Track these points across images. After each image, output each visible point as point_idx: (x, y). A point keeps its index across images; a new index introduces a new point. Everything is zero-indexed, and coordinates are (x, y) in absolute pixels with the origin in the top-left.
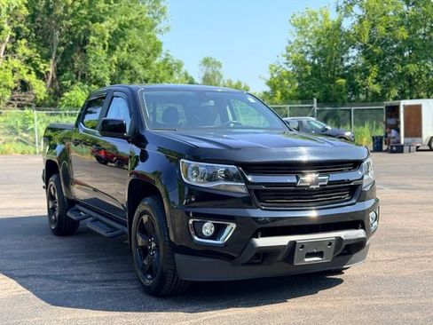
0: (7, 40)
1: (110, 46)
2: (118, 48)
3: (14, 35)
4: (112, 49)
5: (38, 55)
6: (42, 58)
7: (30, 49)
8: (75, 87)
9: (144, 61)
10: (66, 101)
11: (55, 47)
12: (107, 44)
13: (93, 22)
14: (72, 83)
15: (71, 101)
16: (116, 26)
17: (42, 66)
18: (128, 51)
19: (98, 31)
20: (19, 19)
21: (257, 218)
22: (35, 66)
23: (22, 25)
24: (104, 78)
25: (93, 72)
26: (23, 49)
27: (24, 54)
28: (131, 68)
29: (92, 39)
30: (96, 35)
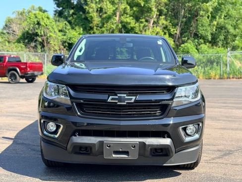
0: (155, 17)
1: (212, 16)
2: (217, 17)
3: (158, 13)
4: (214, 17)
5: (170, 24)
6: (173, 25)
7: (166, 21)
8: (189, 41)
9: (235, 24)
10: (181, 49)
11: (181, 19)
12: (210, 15)
13: (202, 3)
14: (188, 39)
15: (184, 49)
16: (216, 4)
17: (172, 30)
18: (224, 19)
19: (205, 8)
20: (162, 5)
21: (76, 123)
22: (169, 30)
23: (163, 8)
24: (207, 35)
25: (201, 32)
26: (163, 21)
27: (163, 24)
28: (225, 29)
29: (201, 13)
30: (204, 11)
